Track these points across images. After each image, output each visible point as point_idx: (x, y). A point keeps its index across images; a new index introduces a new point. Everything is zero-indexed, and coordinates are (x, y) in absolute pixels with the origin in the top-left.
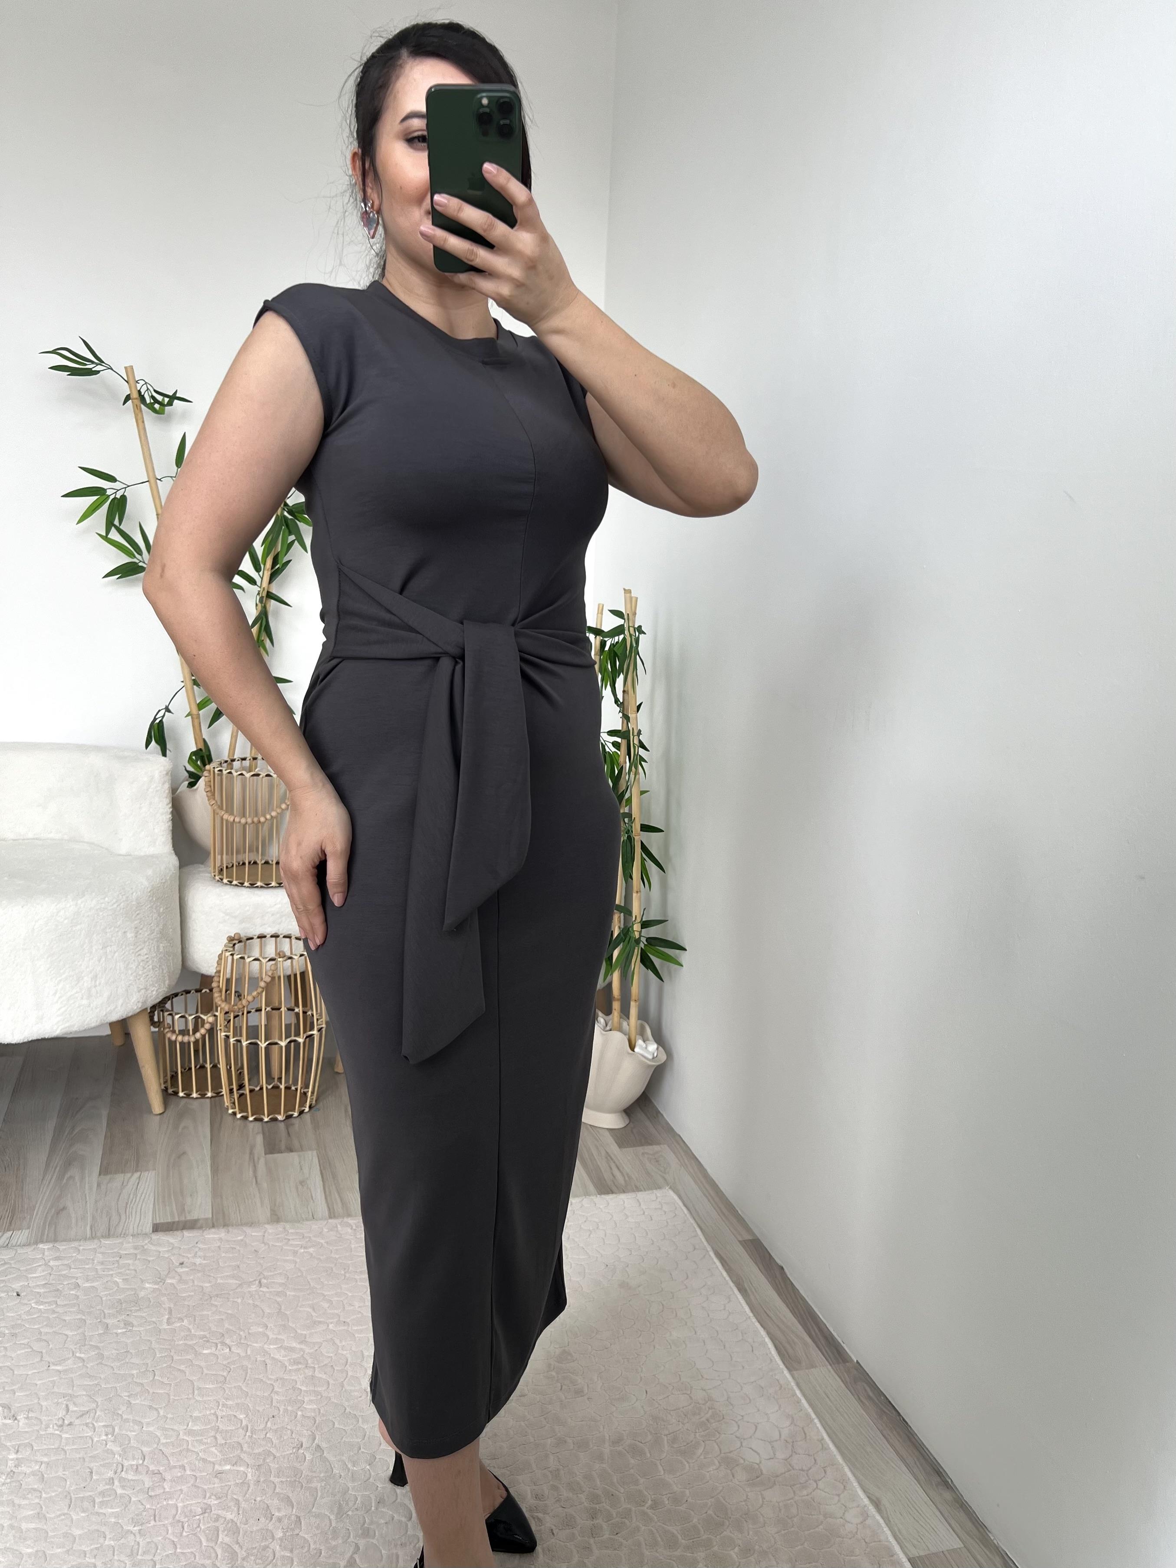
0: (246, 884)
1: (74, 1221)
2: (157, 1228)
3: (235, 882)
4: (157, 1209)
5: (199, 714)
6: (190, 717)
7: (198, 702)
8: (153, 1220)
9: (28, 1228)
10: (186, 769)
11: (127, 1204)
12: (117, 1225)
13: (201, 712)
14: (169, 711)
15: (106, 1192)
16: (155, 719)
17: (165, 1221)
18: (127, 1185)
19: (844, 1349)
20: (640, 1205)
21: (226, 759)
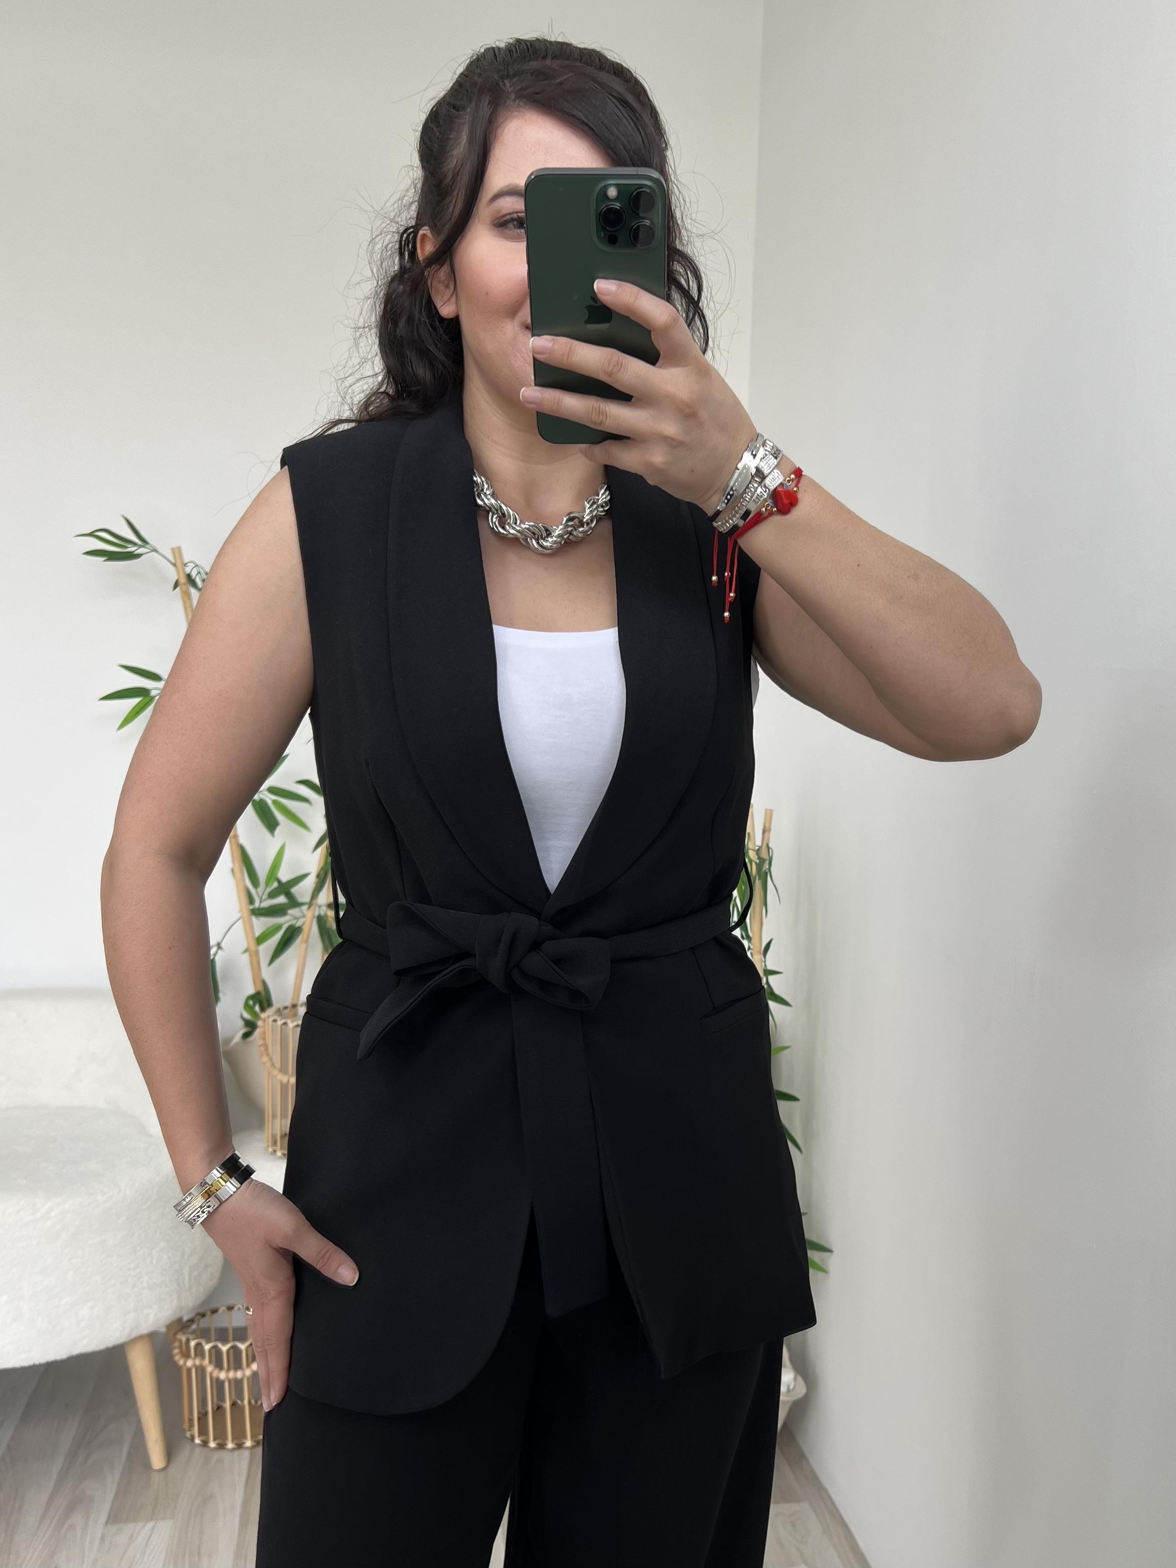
5: (257, 953)
6: (247, 955)
7: (257, 934)
10: (242, 1017)
13: (261, 948)
14: (222, 949)
18: (136, 1539)
21: (288, 1003)
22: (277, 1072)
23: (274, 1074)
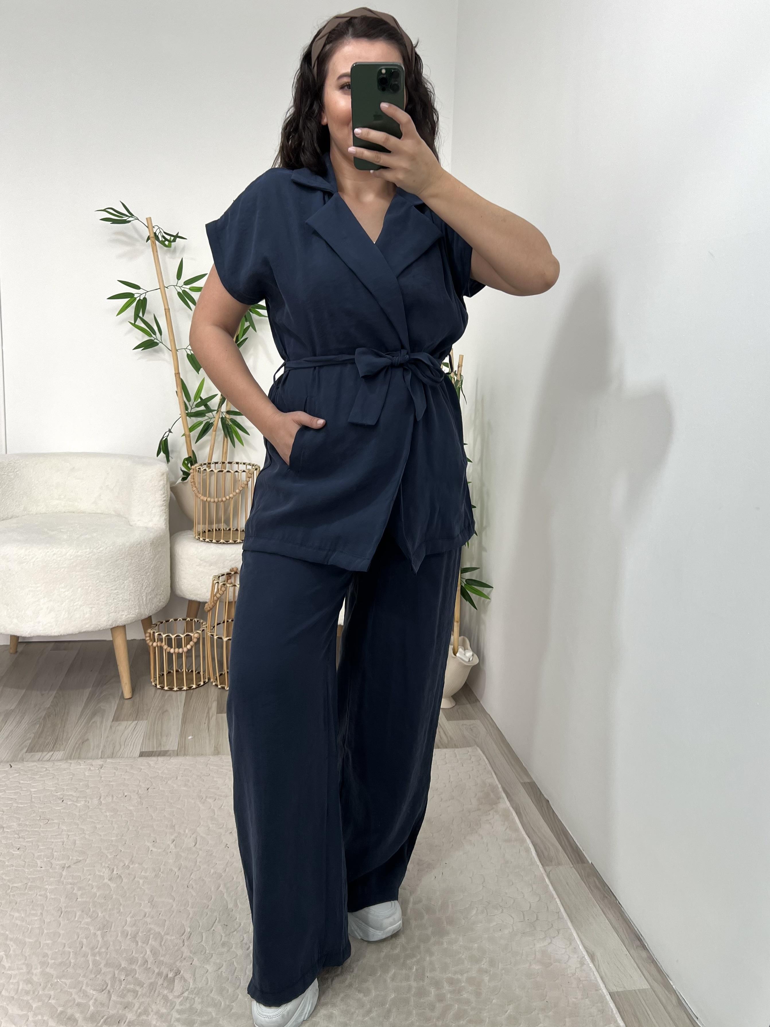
0: (214, 541)
1: (92, 747)
2: (142, 754)
3: (207, 540)
4: (144, 744)
5: (189, 436)
6: (184, 437)
7: (190, 427)
8: (141, 749)
9: (64, 750)
10: (181, 469)
11: (126, 739)
12: (118, 751)
13: (191, 433)
14: (171, 432)
15: (115, 732)
16: (163, 437)
17: (148, 750)
18: (128, 728)
19: (583, 854)
20: (456, 756)
22: (200, 495)
23: (199, 497)
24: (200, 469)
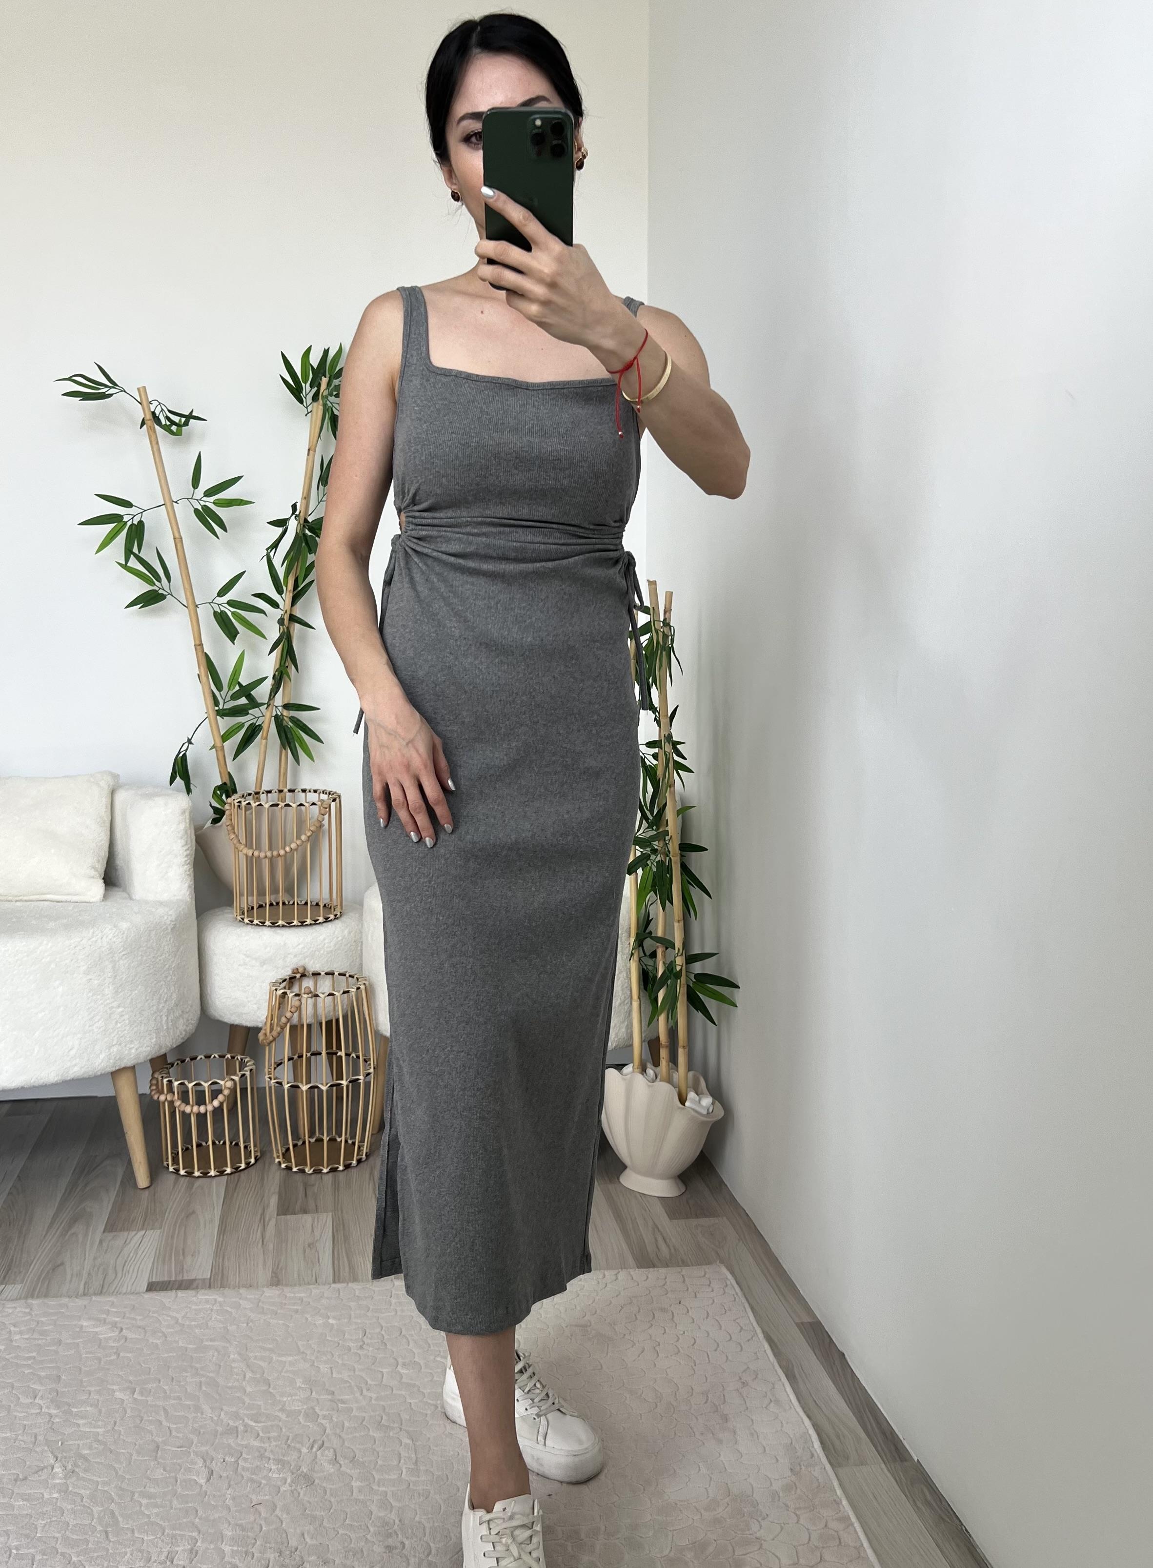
0: (268, 923)
1: (68, 1277)
2: (151, 1287)
3: (256, 922)
4: (155, 1269)
5: (223, 747)
6: (214, 751)
7: (222, 733)
8: (149, 1278)
9: (23, 1281)
10: (210, 805)
11: (125, 1264)
12: (111, 1282)
13: (226, 743)
14: (192, 743)
15: (107, 1250)
16: (179, 752)
17: (161, 1280)
18: (129, 1244)
19: (903, 1444)
20: (684, 1280)
21: (253, 791)
22: (242, 847)
23: (240, 849)
24: (240, 802)
